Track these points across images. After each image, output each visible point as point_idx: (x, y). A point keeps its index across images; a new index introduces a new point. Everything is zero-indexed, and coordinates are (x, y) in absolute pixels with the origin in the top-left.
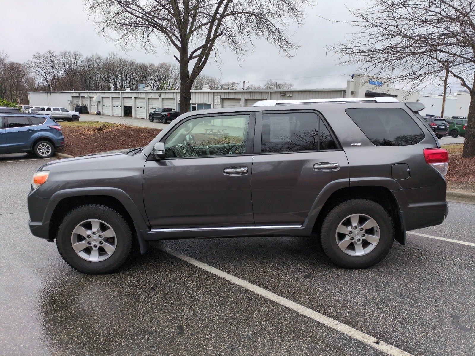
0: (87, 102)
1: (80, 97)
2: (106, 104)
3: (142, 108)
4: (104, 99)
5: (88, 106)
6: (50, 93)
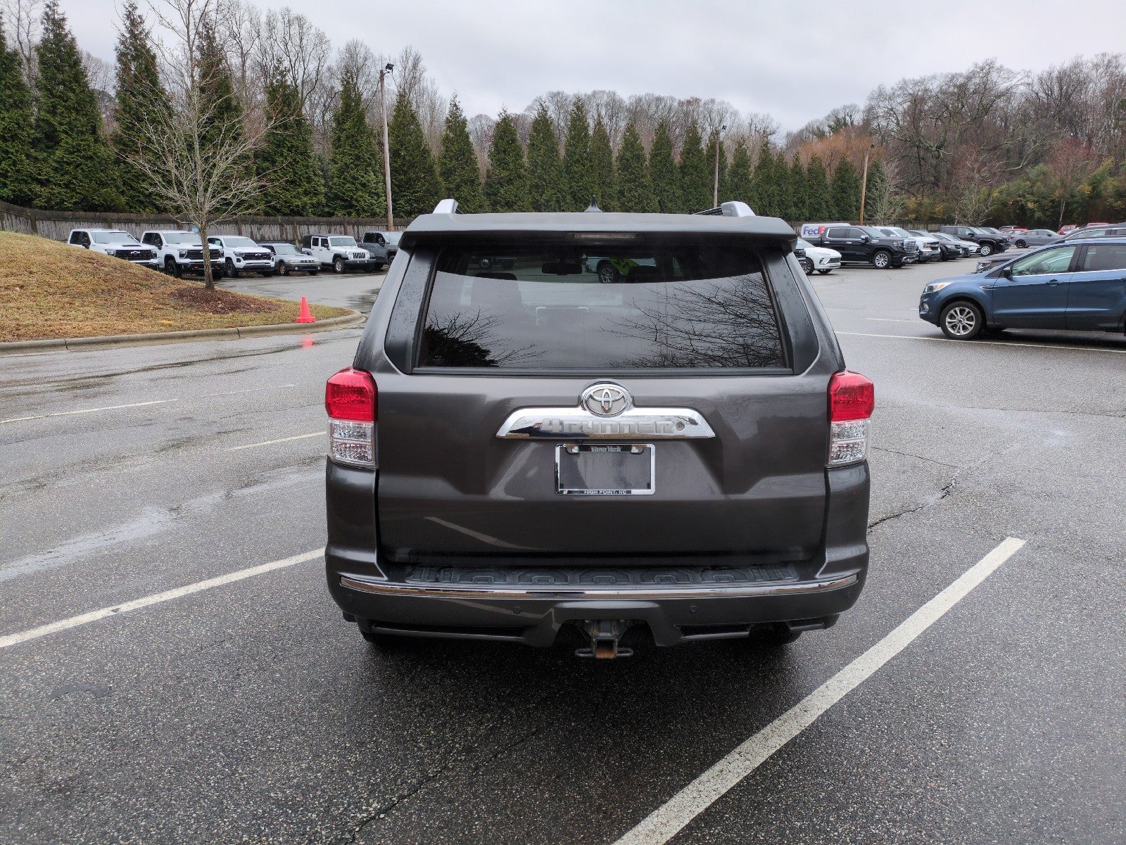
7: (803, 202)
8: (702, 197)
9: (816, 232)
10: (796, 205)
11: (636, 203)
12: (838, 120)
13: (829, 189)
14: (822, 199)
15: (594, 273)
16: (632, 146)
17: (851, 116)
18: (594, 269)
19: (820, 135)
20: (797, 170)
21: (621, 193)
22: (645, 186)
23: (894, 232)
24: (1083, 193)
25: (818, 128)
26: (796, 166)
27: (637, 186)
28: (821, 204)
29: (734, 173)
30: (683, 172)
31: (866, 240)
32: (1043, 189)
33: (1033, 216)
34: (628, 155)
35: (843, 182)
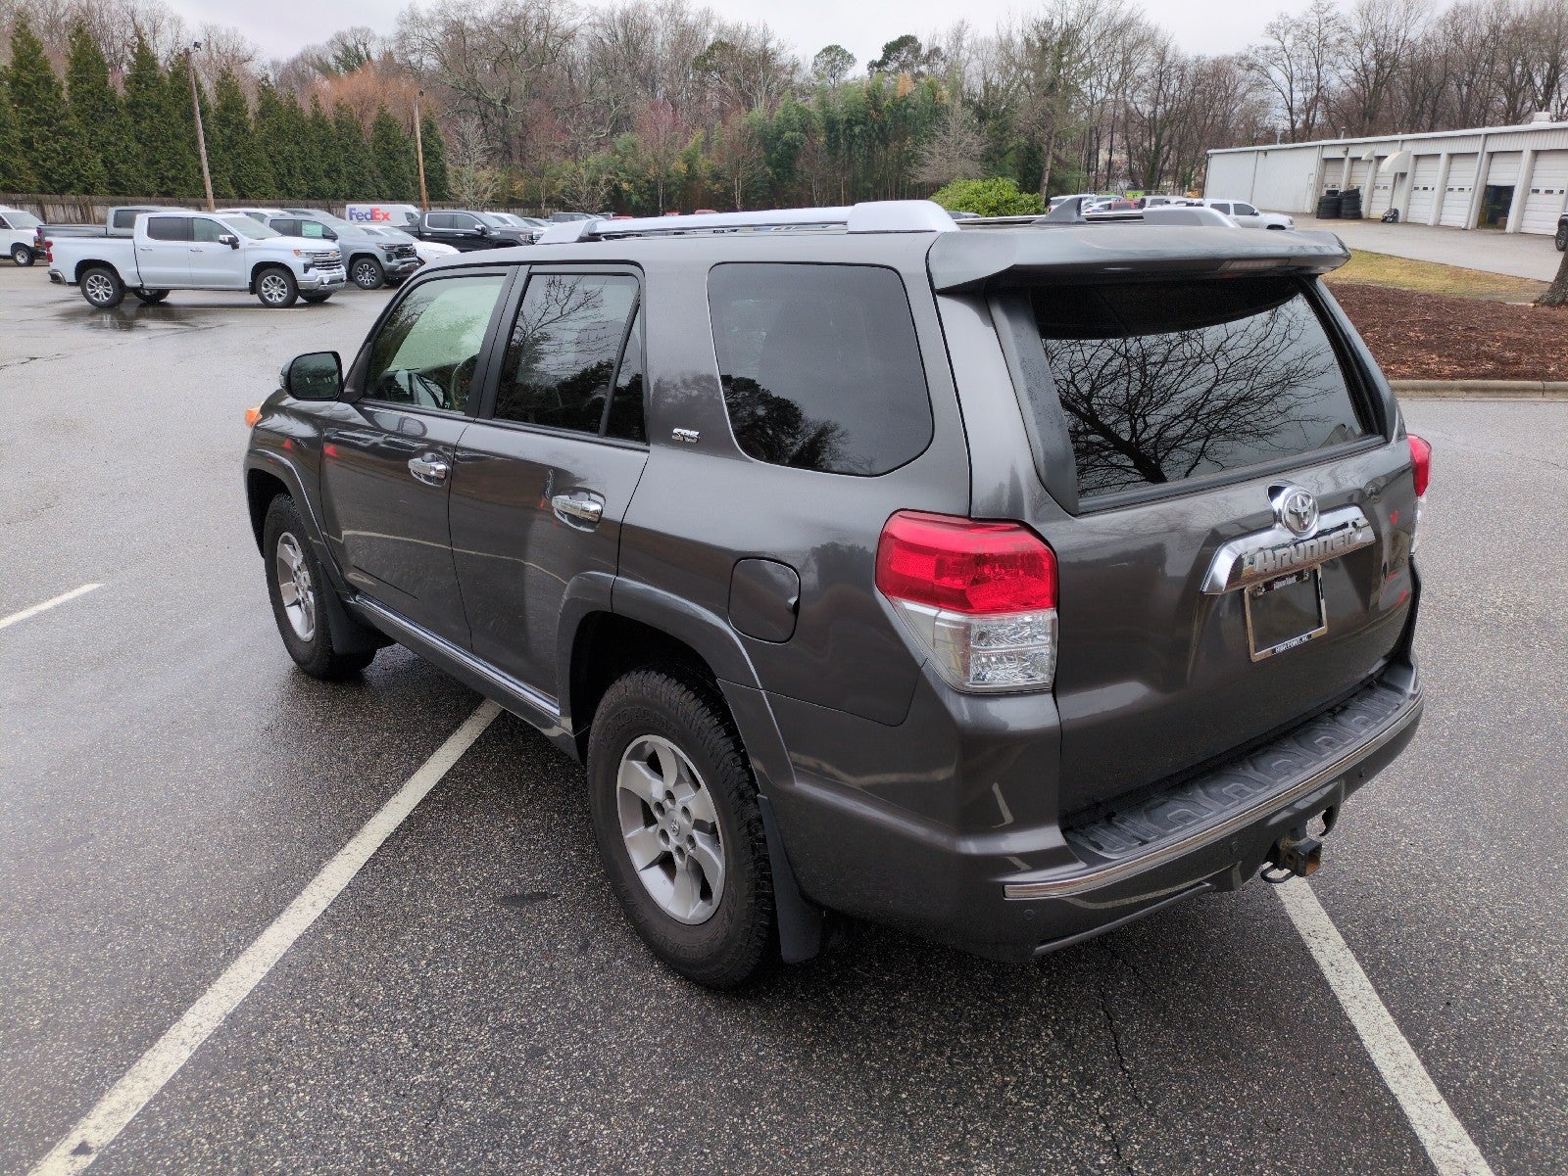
0: (1363, 180)
1: (1347, 161)
2: (1420, 182)
3: (1552, 192)
4: (1423, 165)
5: (1364, 193)
6: (1266, 152)
7: (339, 172)
8: (178, 157)
9: (369, 216)
10: (327, 174)
11: (60, 163)
12: (347, 49)
13: (371, 153)
14: (364, 168)
15: (71, 284)
16: (32, 62)
17: (365, 45)
18: (71, 277)
19: (325, 69)
20: (319, 121)
21: (28, 143)
22: (71, 133)
23: (509, 220)
24: (678, 172)
25: (320, 59)
26: (316, 115)
27: (55, 133)
28: (363, 175)
29: (224, 121)
30: (135, 113)
31: (483, 231)
32: (637, 166)
33: (630, 199)
34: (27, 77)
35: (388, 143)
